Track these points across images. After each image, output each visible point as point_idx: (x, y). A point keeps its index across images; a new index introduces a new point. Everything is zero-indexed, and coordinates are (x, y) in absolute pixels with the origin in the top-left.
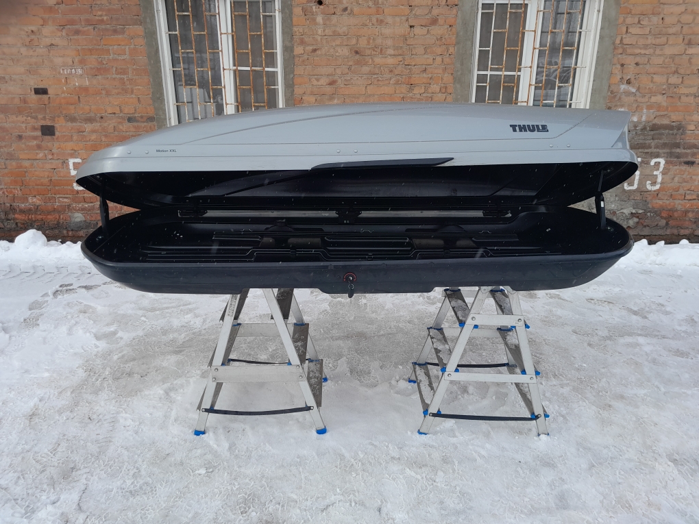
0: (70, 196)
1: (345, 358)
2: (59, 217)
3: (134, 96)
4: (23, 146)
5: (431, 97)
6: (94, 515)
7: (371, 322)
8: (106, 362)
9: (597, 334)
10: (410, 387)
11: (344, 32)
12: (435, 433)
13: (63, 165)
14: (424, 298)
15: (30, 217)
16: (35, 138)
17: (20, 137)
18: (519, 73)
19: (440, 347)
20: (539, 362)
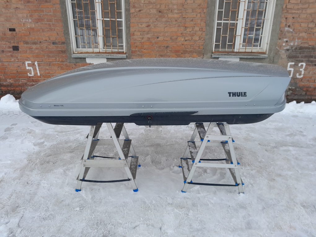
0: (26, 79)
1: (150, 156)
2: (22, 88)
3: (55, 32)
4: (5, 55)
5: (195, 33)
6: (25, 229)
7: (164, 139)
8: (37, 156)
9: (270, 145)
10: (179, 170)
11: (154, 2)
12: (190, 192)
13: (23, 64)
14: (189, 128)
15: (8, 89)
16: (10, 52)
17: (3, 51)
18: (237, 22)
19: (193, 151)
20: (242, 158)
